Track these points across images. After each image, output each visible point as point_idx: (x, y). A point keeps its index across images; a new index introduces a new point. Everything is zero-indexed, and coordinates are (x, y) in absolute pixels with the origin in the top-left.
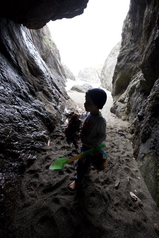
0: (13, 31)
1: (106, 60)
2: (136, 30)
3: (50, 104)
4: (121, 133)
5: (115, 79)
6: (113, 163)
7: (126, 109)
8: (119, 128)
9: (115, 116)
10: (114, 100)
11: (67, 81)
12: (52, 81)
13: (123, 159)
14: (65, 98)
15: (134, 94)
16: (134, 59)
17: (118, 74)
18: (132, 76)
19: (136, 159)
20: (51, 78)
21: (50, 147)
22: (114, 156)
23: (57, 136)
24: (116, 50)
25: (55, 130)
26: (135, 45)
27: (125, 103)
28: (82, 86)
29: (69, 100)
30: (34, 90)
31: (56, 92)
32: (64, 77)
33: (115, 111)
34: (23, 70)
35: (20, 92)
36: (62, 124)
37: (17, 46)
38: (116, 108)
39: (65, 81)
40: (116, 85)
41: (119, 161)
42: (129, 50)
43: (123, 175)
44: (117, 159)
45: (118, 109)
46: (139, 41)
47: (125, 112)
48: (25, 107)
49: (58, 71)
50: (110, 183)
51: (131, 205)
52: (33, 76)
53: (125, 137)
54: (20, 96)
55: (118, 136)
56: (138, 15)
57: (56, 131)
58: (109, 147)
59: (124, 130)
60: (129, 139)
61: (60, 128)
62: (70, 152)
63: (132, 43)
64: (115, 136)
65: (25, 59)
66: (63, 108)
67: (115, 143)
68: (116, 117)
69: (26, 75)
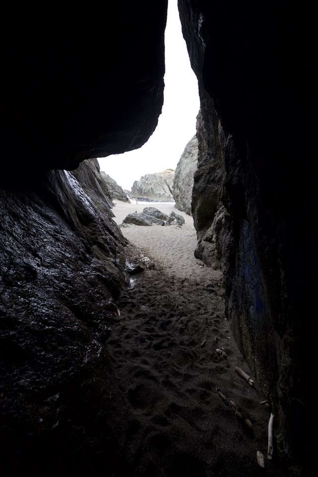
0: (60, 177)
1: (179, 164)
2: (213, 142)
3: (108, 260)
4: (210, 289)
5: (195, 207)
6: (200, 326)
7: (216, 251)
8: (207, 283)
9: (202, 263)
10: (198, 238)
11: (113, 205)
12: (104, 225)
13: (211, 321)
14: (122, 244)
15: (222, 231)
16: (217, 179)
17: (198, 199)
18: (218, 202)
19: (228, 320)
20: (102, 220)
21: (122, 317)
22: (201, 319)
23: (126, 303)
24: (193, 146)
25: (121, 296)
26: (215, 161)
27: (213, 242)
28: (143, 215)
29: (128, 245)
30: (89, 246)
31: (111, 239)
32: (107, 198)
33: (202, 256)
34: (75, 224)
35: (79, 254)
36: (127, 286)
37: (66, 195)
38: (202, 252)
39: (111, 206)
40: (198, 214)
41: (207, 323)
42: (208, 167)
43: (210, 336)
44: (204, 322)
45: (205, 253)
46: (219, 155)
47: (214, 257)
48: (88, 272)
49: (96, 189)
50: (196, 344)
51: (216, 358)
52: (83, 226)
53: (216, 295)
54: (80, 259)
55: (206, 294)
56: (211, 126)
57: (122, 298)
58: (195, 309)
59: (216, 285)
60: (221, 296)
61: (126, 293)
62: (147, 319)
63: (210, 158)
64: (202, 294)
65: (74, 206)
66: (123, 262)
67: (202, 303)
68: (203, 265)
69: (79, 229)
